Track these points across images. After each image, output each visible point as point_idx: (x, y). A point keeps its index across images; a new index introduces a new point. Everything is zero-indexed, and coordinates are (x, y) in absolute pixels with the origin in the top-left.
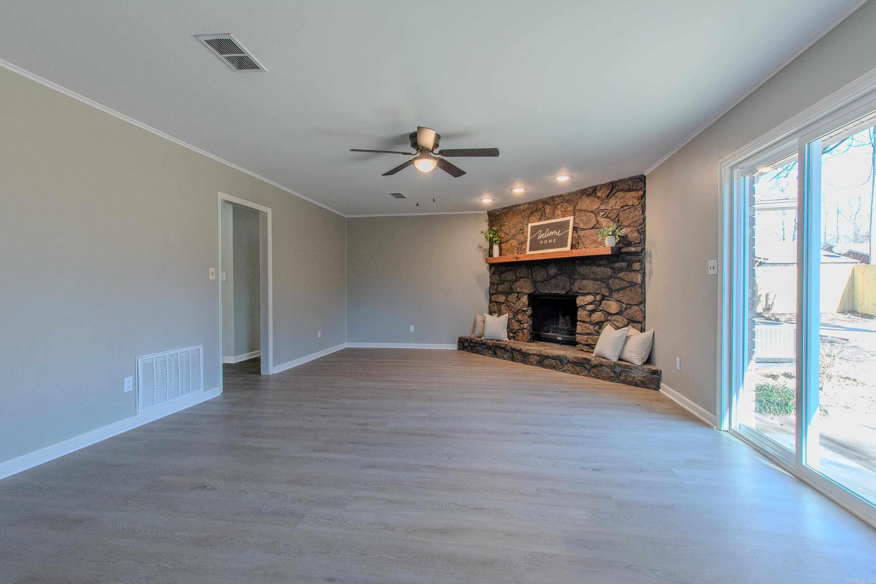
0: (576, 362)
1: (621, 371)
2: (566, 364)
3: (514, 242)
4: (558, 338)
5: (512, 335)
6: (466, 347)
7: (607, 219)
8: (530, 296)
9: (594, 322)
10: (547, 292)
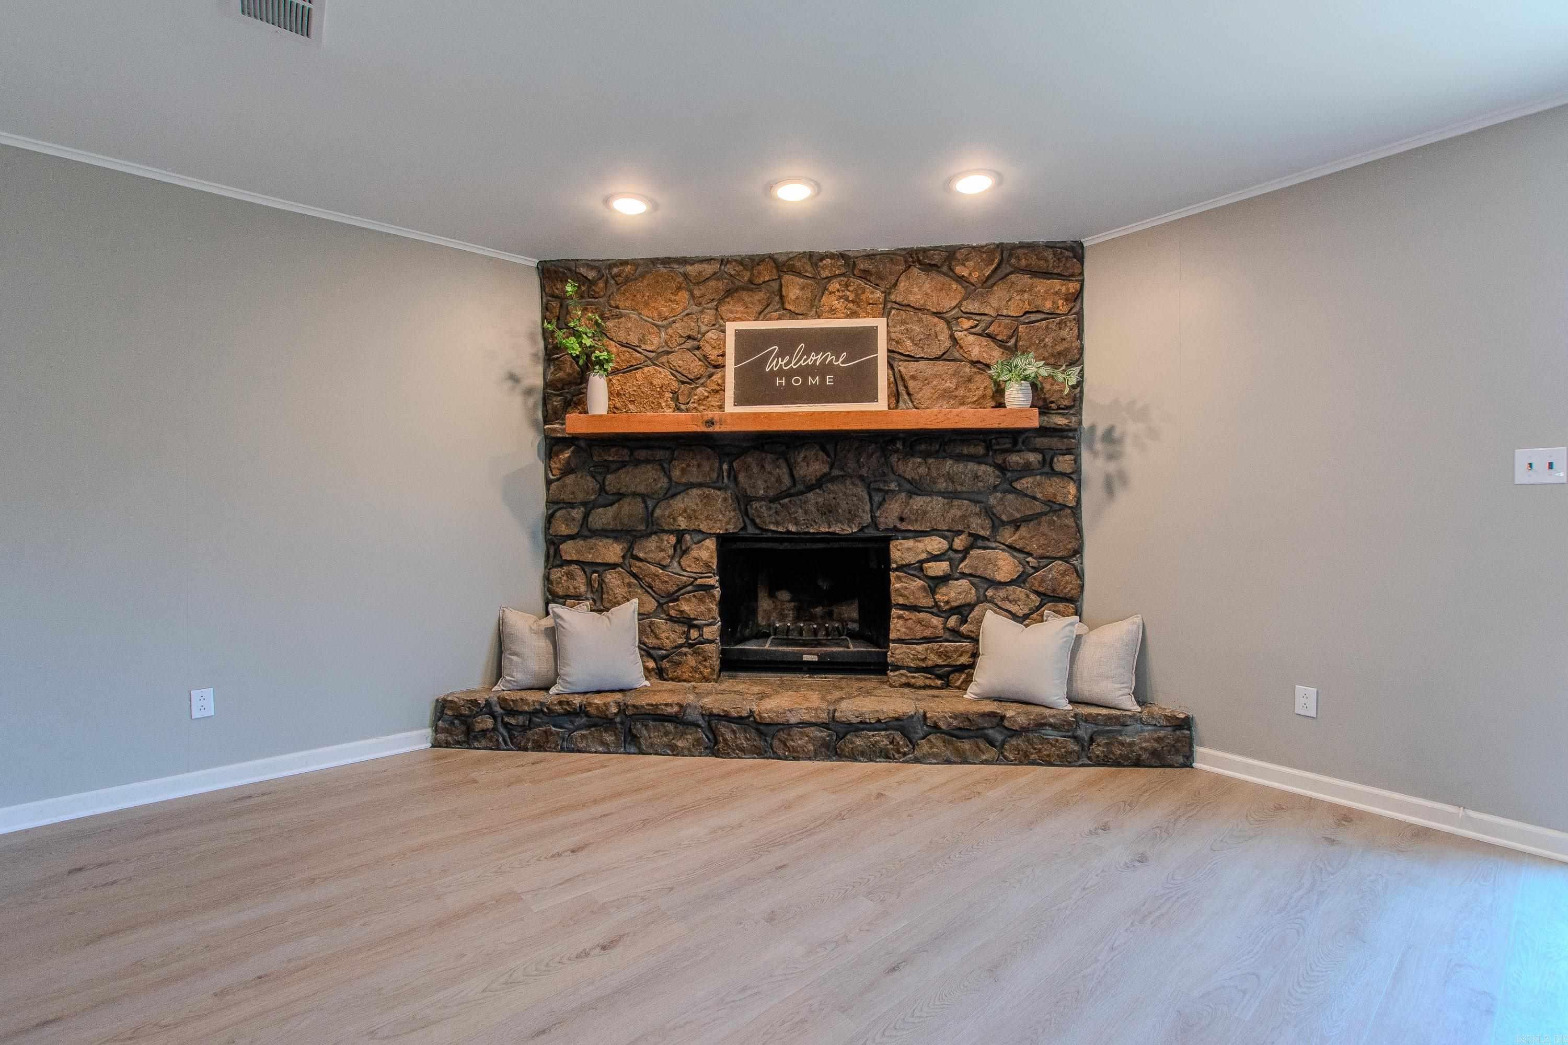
0: (960, 729)
1: (1095, 732)
2: (923, 738)
4: (804, 656)
7: (984, 341)
8: (723, 540)
9: (943, 608)
10: (793, 528)
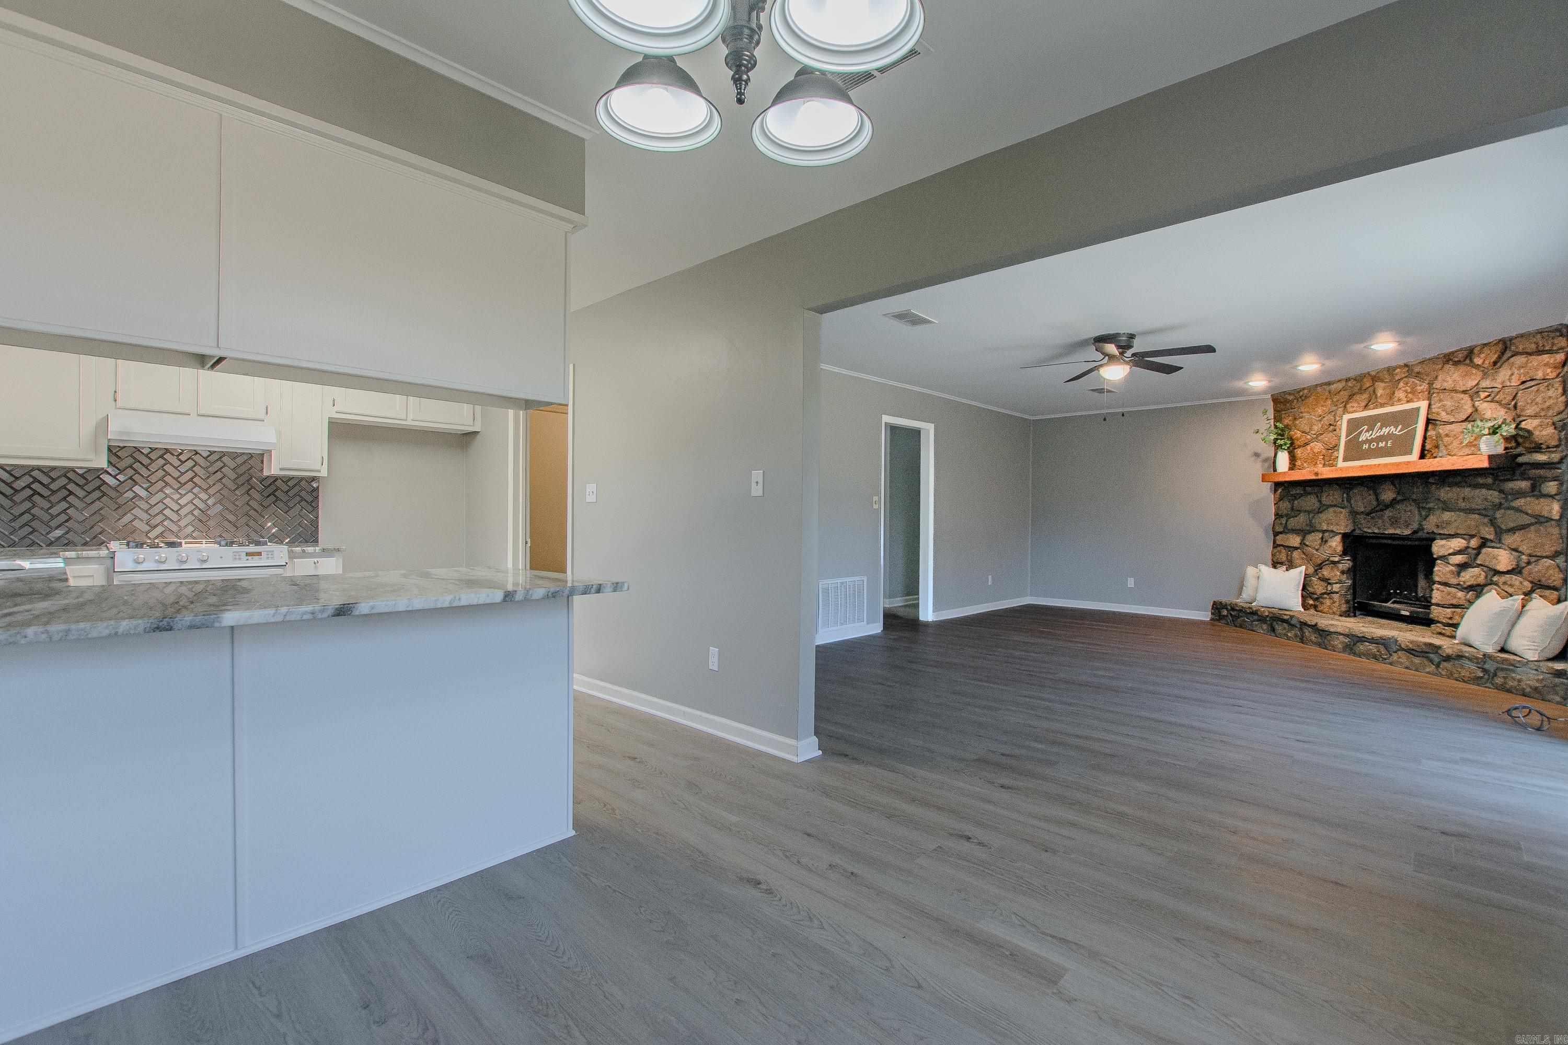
0: (1413, 650)
1: (1498, 668)
2: (1396, 652)
3: (1317, 446)
4: (1402, 612)
5: (1311, 602)
6: (1224, 616)
7: (1493, 405)
8: (1345, 536)
9: (1465, 586)
10: (1376, 531)
